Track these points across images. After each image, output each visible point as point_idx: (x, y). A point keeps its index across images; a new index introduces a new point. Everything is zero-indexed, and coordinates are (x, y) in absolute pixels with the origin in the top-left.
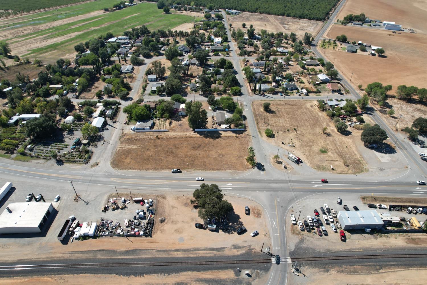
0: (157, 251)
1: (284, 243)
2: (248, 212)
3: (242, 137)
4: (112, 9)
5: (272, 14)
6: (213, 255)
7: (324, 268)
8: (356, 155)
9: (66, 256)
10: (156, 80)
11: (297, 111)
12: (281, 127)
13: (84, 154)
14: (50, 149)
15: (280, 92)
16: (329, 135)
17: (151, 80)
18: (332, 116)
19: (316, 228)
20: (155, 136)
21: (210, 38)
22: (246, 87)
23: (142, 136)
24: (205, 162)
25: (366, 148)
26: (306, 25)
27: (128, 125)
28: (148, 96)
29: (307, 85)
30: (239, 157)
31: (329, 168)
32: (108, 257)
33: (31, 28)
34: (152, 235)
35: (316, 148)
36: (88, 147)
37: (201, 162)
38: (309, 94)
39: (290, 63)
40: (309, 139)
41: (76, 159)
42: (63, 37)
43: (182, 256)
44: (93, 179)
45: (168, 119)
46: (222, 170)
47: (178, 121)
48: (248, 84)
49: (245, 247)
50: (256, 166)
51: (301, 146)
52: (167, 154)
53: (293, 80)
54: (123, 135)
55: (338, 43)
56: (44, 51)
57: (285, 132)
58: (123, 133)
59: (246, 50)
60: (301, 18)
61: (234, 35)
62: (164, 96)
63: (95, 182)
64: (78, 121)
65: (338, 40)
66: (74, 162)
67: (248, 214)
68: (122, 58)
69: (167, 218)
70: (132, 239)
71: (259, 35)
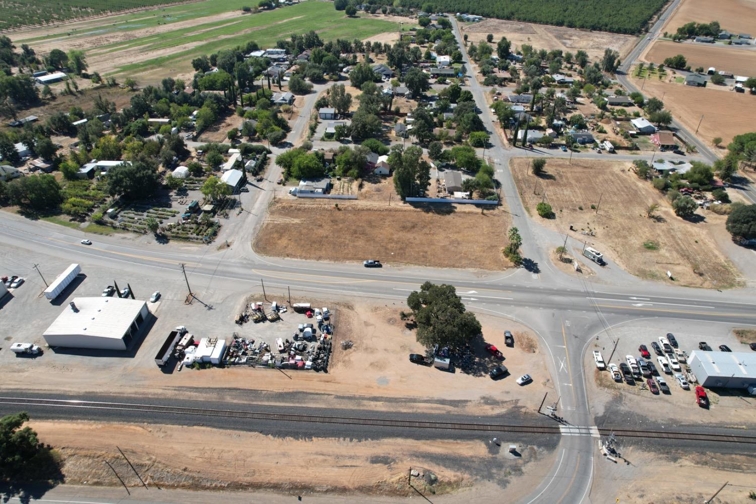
0: (337, 397)
1: (582, 401)
2: (510, 341)
3: (494, 215)
4: (256, 8)
5: (541, 22)
6: (444, 412)
7: (667, 453)
8: (716, 256)
9: (170, 394)
10: (334, 117)
11: (596, 177)
12: (566, 202)
13: (205, 227)
14: (145, 217)
15: (563, 145)
16: (659, 219)
17: (325, 117)
18: (664, 189)
19: (645, 380)
20: (334, 206)
21: (429, 56)
22: (498, 135)
23: (308, 204)
24: (426, 252)
25: (737, 246)
26: (604, 40)
27: (284, 185)
28: (319, 142)
29: (611, 134)
30: (489, 248)
31: (665, 275)
32: (246, 402)
33: (121, 34)
34: (328, 369)
35: (636, 241)
36: (213, 217)
37: (418, 252)
38: (616, 151)
39: (578, 99)
40: (621, 224)
41: (190, 236)
42: (173, 49)
43: (384, 409)
44: (220, 268)
45: (356, 179)
46: (458, 267)
47: (375, 183)
48: (501, 131)
49: (506, 402)
50: (521, 263)
51: (607, 235)
52: (355, 235)
53: (586, 127)
54: (276, 201)
55: (668, 71)
56: (141, 68)
57: (575, 210)
58: (275, 198)
59: (496, 76)
60: (595, 29)
61: (472, 52)
62: (349, 142)
63: (224, 274)
64: (195, 175)
65: (668, 66)
66: (187, 239)
67: (510, 345)
68: (274, 82)
69: (356, 343)
70: (290, 372)
71: (519, 53)
